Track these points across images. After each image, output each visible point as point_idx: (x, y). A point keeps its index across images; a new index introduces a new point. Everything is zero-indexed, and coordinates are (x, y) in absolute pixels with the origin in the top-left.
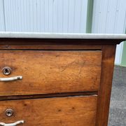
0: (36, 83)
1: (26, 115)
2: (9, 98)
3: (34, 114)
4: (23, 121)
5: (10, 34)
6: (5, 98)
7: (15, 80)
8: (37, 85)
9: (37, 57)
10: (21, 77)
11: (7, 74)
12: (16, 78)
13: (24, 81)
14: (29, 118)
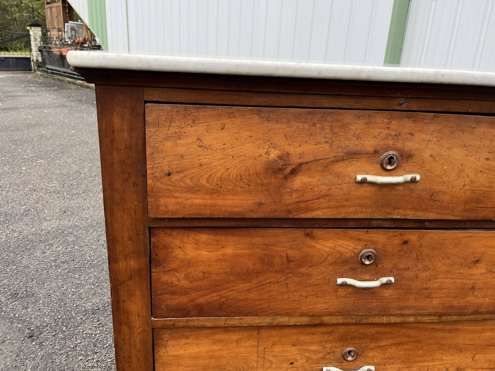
0: (445, 193)
1: (402, 266)
2: (374, 224)
3: (420, 266)
4: (392, 279)
5: (412, 73)
6: (366, 224)
7: (406, 183)
8: (447, 198)
9: (463, 131)
10: (418, 177)
11: (389, 167)
12: (409, 177)
13: (420, 187)
14: (407, 274)
